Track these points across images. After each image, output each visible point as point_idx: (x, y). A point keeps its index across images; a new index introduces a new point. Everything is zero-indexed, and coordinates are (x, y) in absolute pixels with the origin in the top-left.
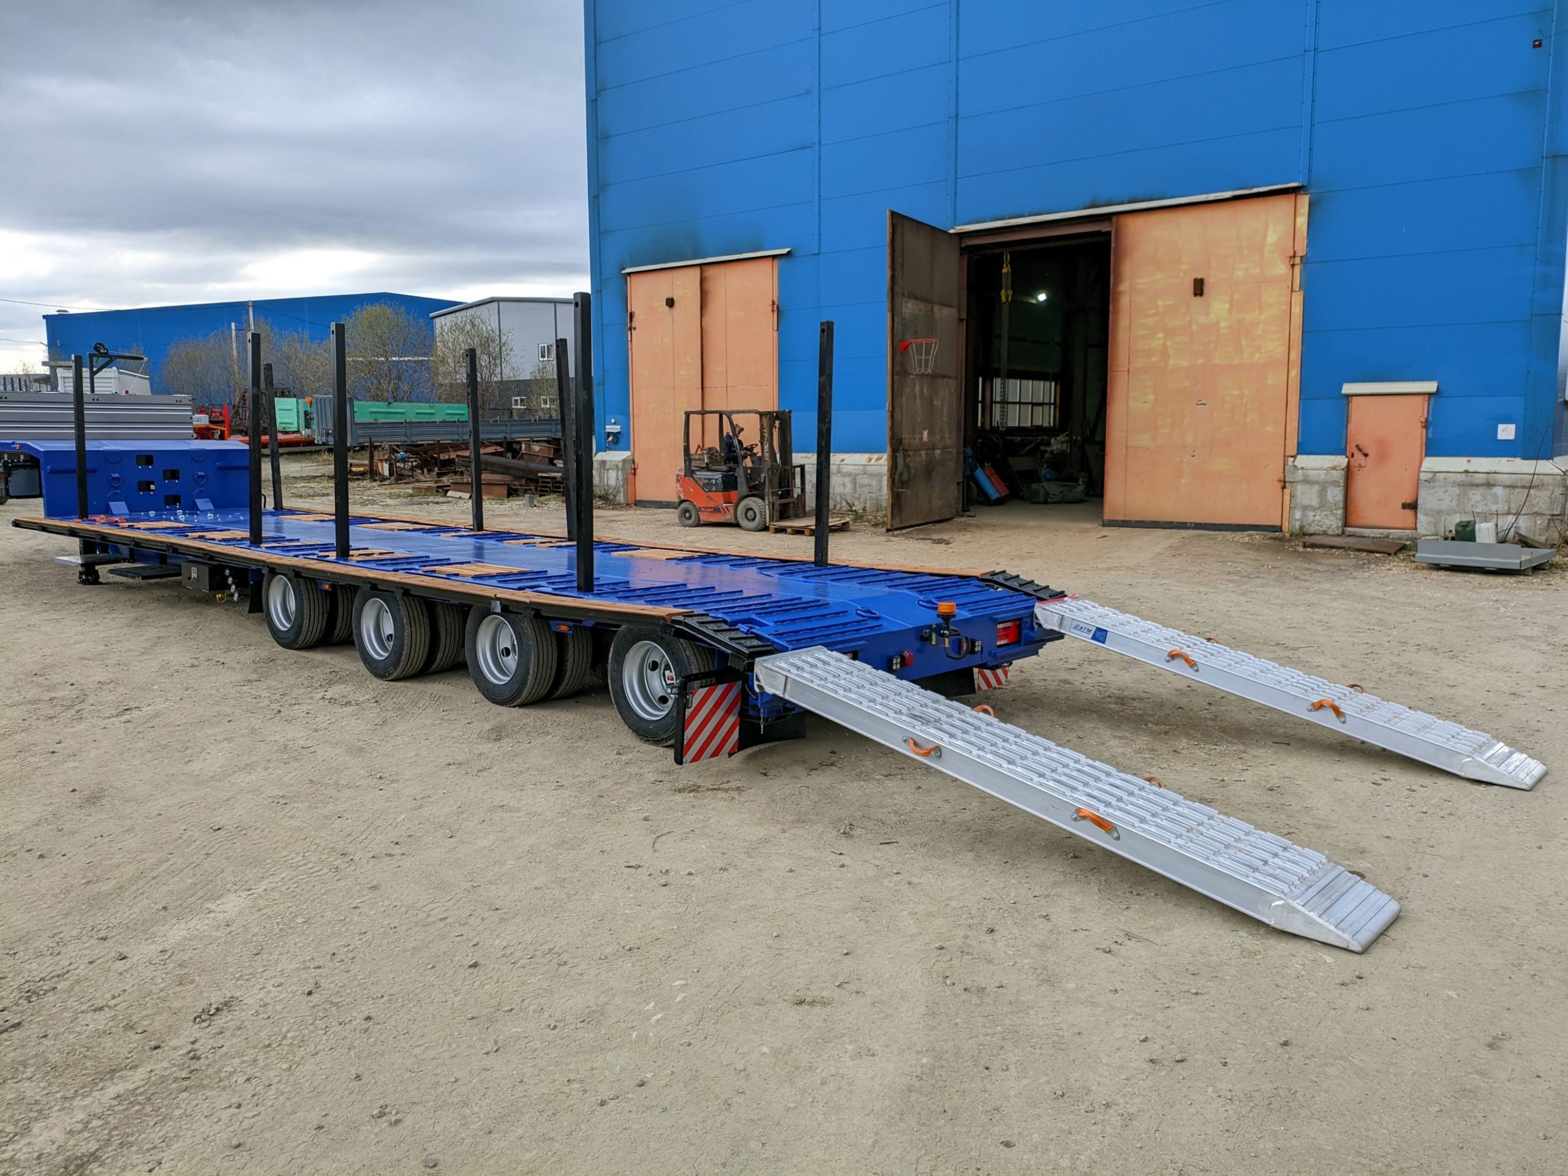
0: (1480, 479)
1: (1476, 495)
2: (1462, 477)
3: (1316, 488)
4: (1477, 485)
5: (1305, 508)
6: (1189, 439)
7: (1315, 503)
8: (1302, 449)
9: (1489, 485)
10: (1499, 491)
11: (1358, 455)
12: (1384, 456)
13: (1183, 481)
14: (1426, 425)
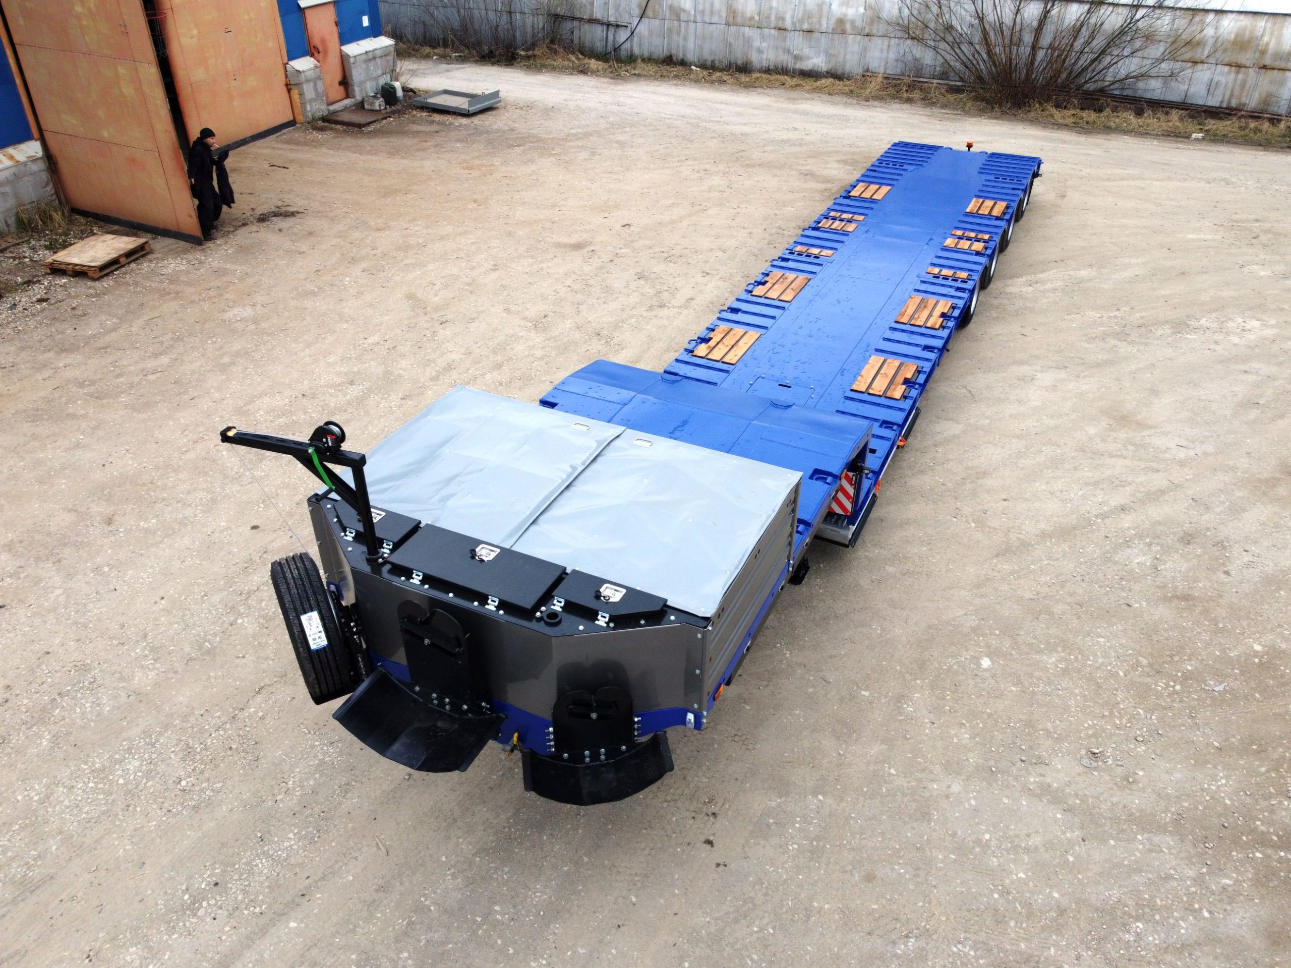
0: (370, 56)
1: (371, 66)
2: (364, 57)
3: (312, 84)
4: (370, 60)
5: (311, 101)
6: (229, 66)
7: (314, 96)
8: (291, 57)
9: (374, 58)
10: (378, 60)
11: (316, 54)
12: (326, 53)
13: (235, 103)
14: (337, 24)
